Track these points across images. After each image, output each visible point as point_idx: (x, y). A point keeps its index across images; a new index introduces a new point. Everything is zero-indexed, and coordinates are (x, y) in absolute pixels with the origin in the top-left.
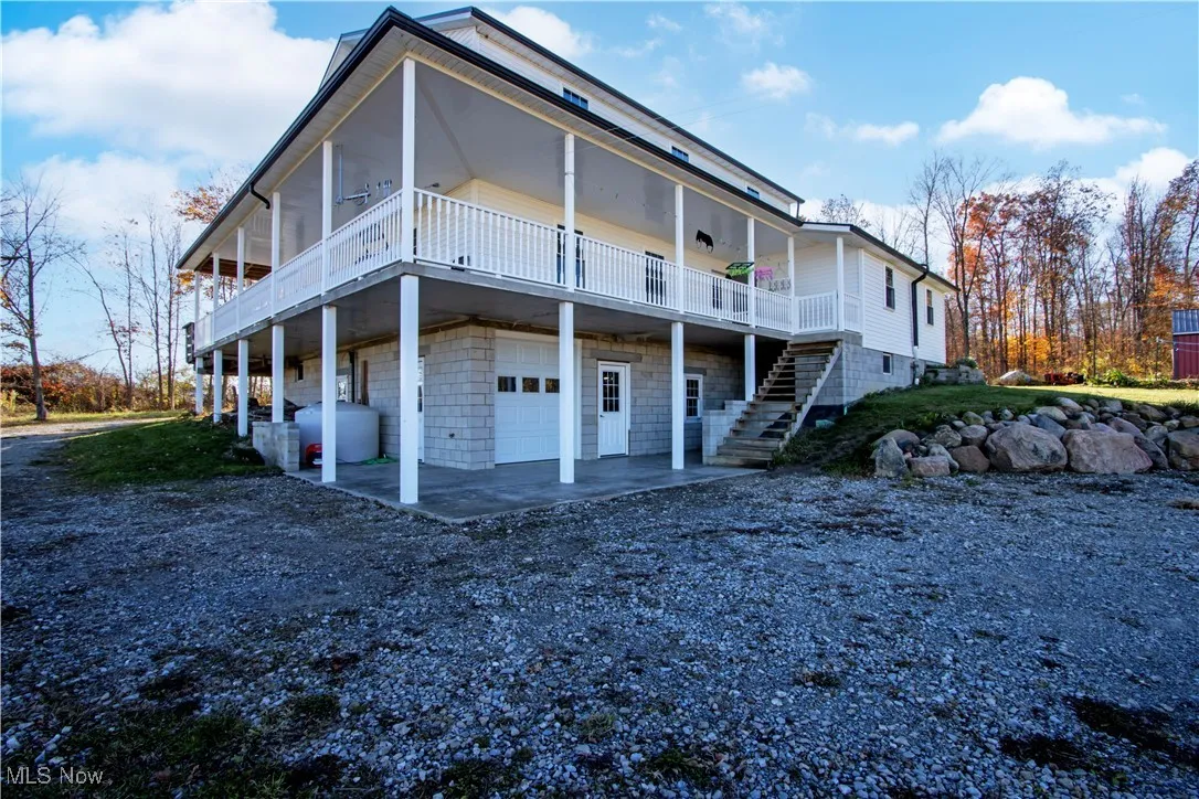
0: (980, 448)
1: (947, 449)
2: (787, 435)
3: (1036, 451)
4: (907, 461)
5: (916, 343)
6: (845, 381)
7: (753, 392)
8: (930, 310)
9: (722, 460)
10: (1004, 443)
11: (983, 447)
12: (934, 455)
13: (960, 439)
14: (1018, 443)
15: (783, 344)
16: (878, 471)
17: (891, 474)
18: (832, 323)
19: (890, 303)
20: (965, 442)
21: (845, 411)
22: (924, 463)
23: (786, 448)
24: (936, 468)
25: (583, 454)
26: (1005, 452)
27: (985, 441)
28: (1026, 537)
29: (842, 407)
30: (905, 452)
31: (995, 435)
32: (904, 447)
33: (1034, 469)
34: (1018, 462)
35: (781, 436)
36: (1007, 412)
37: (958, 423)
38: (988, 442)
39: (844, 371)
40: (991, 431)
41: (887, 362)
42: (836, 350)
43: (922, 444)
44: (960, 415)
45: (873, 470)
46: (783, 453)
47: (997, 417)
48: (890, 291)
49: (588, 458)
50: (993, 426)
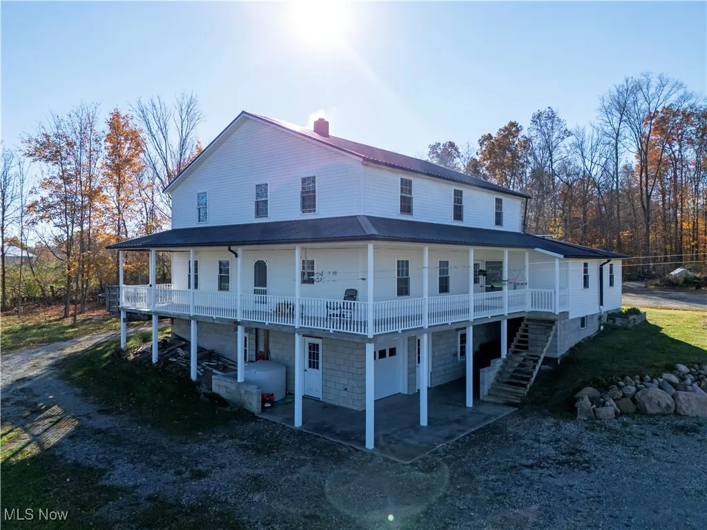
0: (631, 399)
1: (614, 400)
2: (528, 386)
3: (659, 404)
4: (594, 410)
5: (601, 304)
6: (558, 344)
7: (506, 353)
8: (611, 277)
9: (492, 399)
10: (644, 399)
11: (633, 400)
12: (607, 406)
13: (621, 394)
14: (650, 399)
15: (521, 319)
16: (579, 417)
17: (585, 419)
18: (551, 308)
19: (586, 285)
20: (624, 396)
21: (559, 362)
22: (602, 411)
23: (528, 393)
24: (608, 415)
25: (408, 390)
26: (644, 403)
27: (634, 395)
28: (638, 470)
29: (556, 359)
30: (593, 404)
31: (639, 393)
32: (592, 400)
33: (657, 414)
34: (650, 410)
35: (525, 386)
36: (647, 377)
37: (622, 383)
38: (636, 397)
39: (558, 338)
40: (638, 390)
41: (583, 321)
42: (554, 327)
43: (601, 397)
44: (623, 378)
45: (576, 416)
46: (526, 397)
47: (642, 380)
48: (586, 278)
49: (411, 393)
50: (639, 386)
